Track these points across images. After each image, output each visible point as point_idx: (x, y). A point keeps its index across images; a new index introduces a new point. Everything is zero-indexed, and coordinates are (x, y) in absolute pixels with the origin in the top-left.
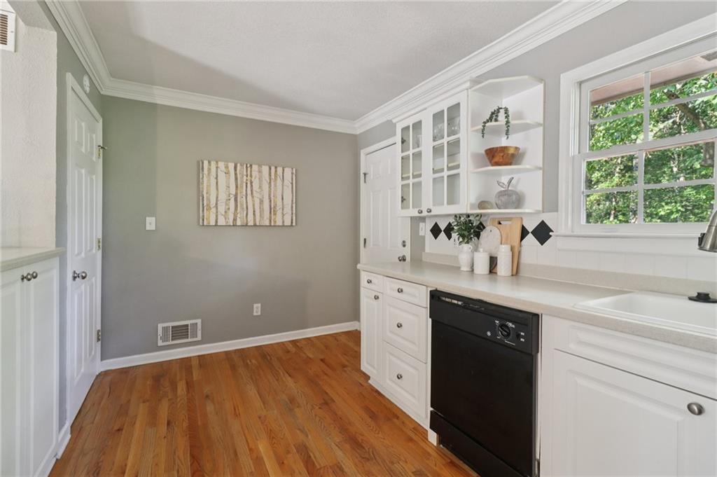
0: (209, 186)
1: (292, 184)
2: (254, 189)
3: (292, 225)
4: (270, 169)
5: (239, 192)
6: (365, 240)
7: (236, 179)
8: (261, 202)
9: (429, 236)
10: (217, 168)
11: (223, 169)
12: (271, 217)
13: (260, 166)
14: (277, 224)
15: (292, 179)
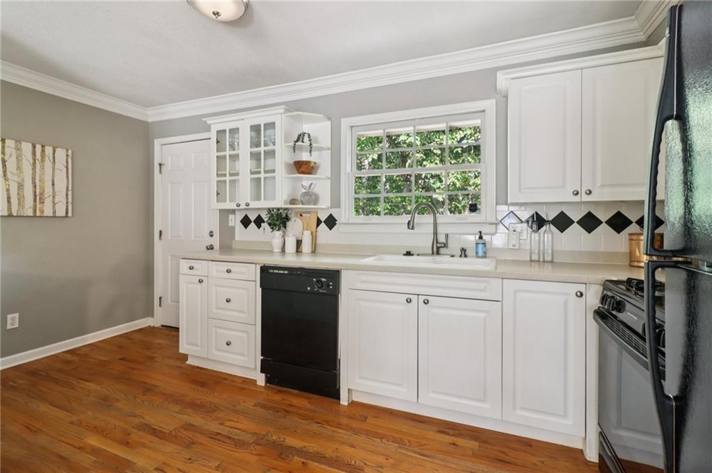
1: (67, 168)
2: (9, 169)
3: (67, 216)
4: (34, 147)
6: (161, 232)
8: (21, 186)
9: (239, 226)
12: (35, 206)
13: (18, 141)
14: (45, 214)
15: (67, 162)
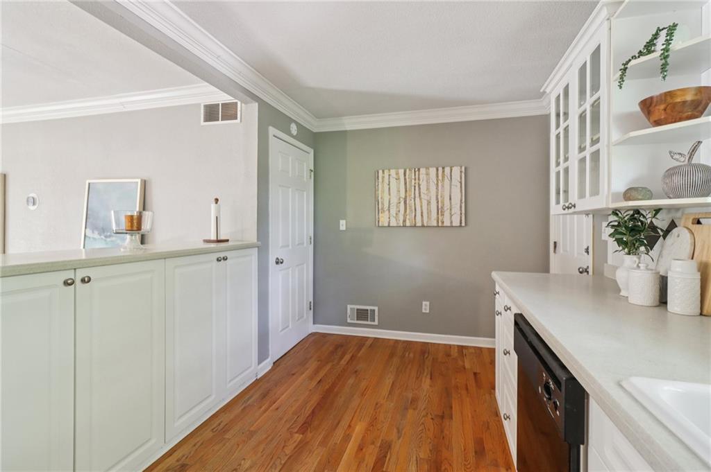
0: (383, 192)
1: (461, 183)
2: (422, 190)
3: (461, 226)
4: (437, 170)
5: (408, 195)
6: (555, 243)
7: (406, 183)
8: (429, 203)
10: (389, 175)
11: (395, 176)
12: (438, 218)
13: (427, 168)
14: (445, 225)
15: (461, 178)
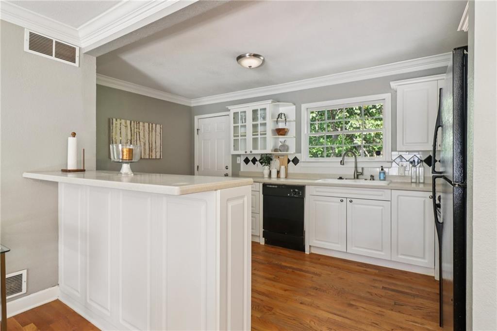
0: (116, 134)
1: (160, 134)
2: (141, 136)
3: (160, 158)
4: (149, 125)
5: (132, 138)
6: (198, 167)
7: (131, 130)
8: (145, 144)
10: (120, 123)
11: (124, 124)
12: (149, 153)
13: (144, 123)
14: (153, 158)
15: (160, 131)
